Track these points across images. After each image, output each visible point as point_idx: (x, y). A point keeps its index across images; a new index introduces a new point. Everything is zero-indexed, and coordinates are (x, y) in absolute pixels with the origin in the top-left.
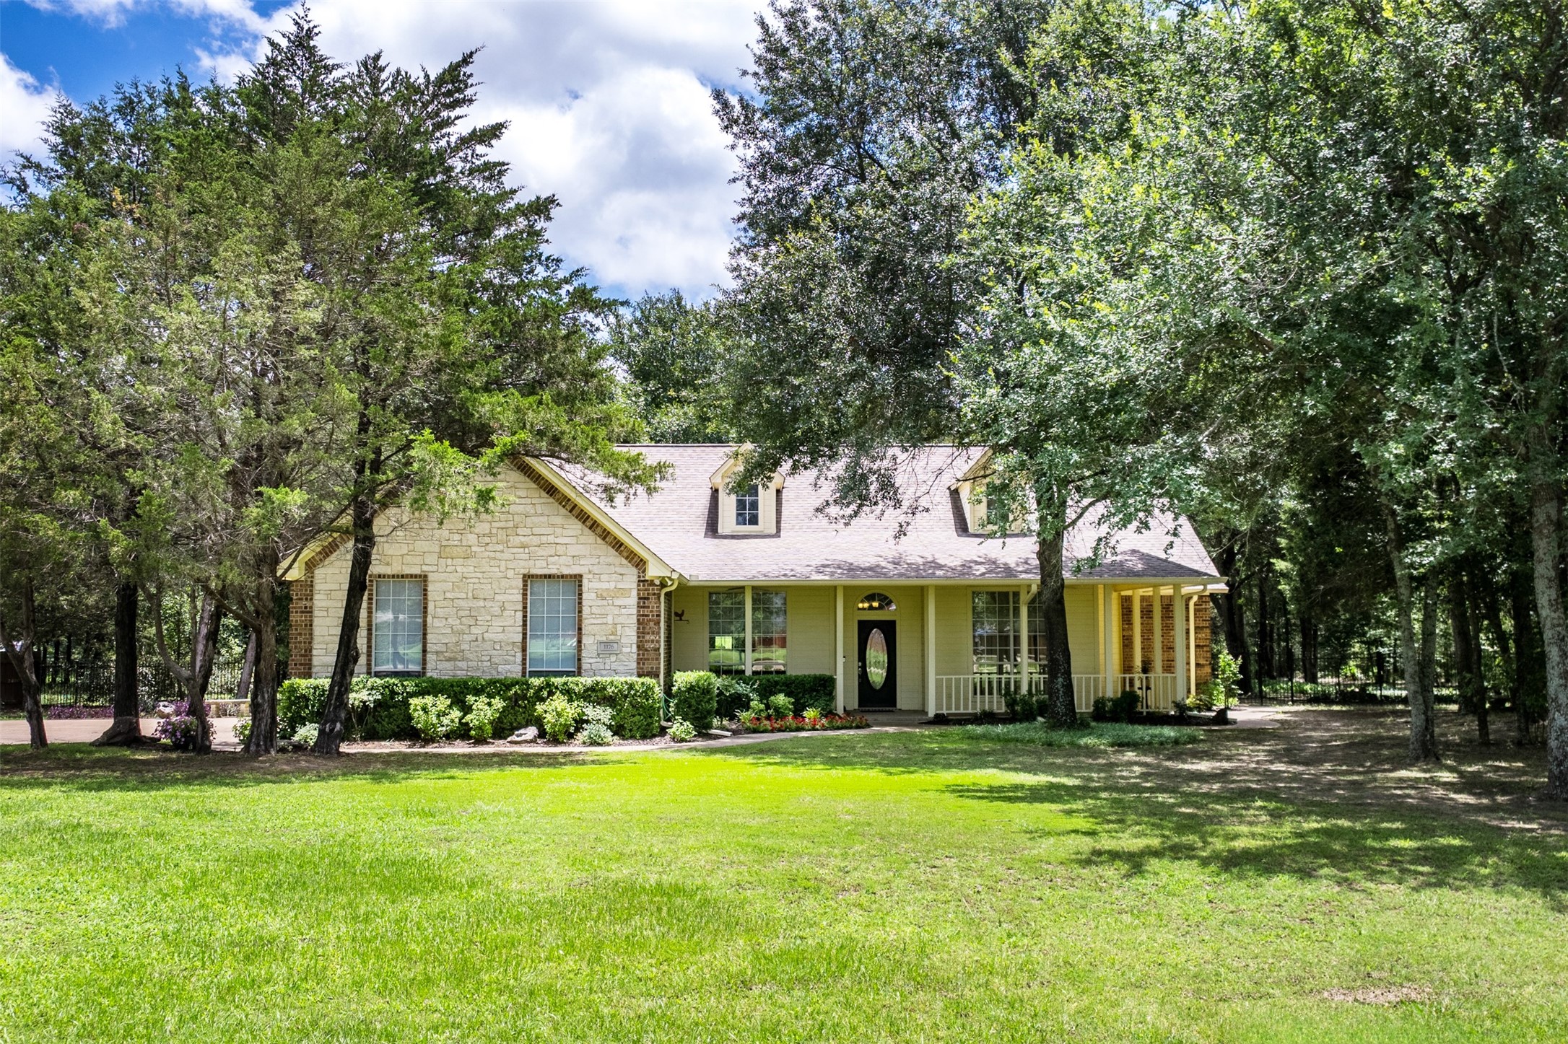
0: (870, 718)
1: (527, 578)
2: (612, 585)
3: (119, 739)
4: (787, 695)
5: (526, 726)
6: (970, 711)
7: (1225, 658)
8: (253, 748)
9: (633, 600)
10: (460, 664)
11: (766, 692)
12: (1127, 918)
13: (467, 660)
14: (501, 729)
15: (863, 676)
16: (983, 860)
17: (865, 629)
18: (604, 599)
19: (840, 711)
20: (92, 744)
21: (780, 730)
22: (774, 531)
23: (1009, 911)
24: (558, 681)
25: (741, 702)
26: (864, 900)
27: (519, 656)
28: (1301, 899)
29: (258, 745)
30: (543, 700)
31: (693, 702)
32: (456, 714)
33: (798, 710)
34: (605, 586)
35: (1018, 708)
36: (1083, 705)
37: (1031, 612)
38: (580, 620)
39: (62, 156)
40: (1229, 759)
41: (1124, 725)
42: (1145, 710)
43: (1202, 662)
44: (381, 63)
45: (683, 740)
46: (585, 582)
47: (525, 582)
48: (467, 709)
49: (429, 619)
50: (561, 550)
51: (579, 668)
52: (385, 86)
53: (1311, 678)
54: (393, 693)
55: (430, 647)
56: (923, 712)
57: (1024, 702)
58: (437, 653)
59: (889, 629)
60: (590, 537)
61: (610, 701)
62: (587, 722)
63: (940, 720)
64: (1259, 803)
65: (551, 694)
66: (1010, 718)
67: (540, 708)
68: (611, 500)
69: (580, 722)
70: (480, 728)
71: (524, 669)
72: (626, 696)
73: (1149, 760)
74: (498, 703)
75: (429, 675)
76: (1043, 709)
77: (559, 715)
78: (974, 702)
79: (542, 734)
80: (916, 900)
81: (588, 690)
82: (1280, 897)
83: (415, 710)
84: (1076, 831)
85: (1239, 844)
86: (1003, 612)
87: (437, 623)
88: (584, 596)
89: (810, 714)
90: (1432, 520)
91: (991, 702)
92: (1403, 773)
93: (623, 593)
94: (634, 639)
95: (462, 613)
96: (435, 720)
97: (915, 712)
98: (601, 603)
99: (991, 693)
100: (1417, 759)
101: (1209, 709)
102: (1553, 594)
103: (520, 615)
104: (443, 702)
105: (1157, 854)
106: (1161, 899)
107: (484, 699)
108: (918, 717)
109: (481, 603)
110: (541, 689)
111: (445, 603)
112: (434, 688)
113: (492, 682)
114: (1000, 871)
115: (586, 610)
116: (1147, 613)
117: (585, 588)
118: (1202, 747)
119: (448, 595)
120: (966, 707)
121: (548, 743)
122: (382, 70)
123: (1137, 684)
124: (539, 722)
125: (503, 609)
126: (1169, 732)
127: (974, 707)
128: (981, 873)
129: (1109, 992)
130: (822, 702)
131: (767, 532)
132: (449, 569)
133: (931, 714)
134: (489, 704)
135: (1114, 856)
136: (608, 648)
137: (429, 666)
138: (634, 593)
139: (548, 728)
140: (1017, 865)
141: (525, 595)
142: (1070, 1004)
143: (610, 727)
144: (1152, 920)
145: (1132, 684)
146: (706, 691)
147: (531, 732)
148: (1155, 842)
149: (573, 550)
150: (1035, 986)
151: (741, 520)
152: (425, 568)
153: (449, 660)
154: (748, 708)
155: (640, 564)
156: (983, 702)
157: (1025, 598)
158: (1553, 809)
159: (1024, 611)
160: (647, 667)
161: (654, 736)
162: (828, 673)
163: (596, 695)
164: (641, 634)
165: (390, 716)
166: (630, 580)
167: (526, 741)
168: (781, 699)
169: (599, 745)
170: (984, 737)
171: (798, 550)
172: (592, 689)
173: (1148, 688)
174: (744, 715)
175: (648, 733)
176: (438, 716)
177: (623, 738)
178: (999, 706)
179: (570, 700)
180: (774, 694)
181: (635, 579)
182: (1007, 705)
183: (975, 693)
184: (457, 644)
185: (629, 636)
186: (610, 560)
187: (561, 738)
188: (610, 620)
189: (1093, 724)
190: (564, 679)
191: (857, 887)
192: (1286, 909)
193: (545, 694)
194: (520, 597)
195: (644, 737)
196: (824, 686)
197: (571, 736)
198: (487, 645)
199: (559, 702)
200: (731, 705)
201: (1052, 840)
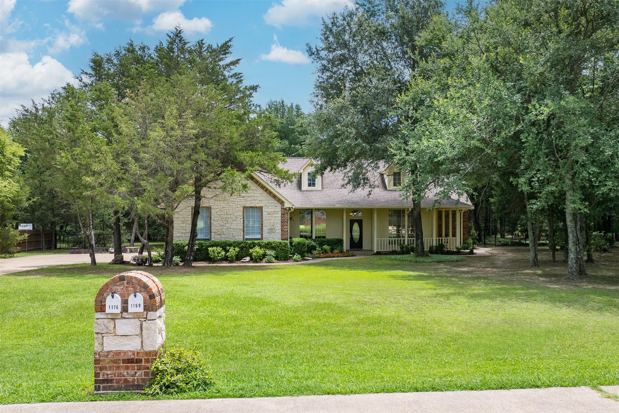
0: (355, 252)
1: (245, 208)
2: (273, 210)
3: (118, 262)
4: (328, 245)
5: (246, 257)
6: (388, 250)
7: (473, 231)
8: (166, 265)
9: (279, 215)
10: (222, 236)
11: (321, 244)
12: (448, 310)
13: (225, 235)
14: (238, 258)
15: (352, 238)
16: (407, 296)
17: (352, 222)
18: (270, 214)
19: (345, 251)
20: (109, 264)
21: (327, 257)
22: (321, 189)
23: (417, 308)
24: (256, 242)
25: (314, 248)
26: (379, 306)
27: (242, 233)
28: (492, 305)
29: (168, 264)
30: (252, 248)
31: (300, 248)
32: (223, 253)
33: (332, 250)
34: (270, 210)
35: (404, 249)
36: (426, 249)
37: (409, 216)
38: (262, 222)
39: (94, 69)
40: (473, 267)
41: (440, 255)
42: (446, 250)
43: (465, 232)
44: (203, 42)
45: (297, 261)
46: (264, 209)
47: (244, 209)
48: (227, 251)
49: (212, 221)
50: (255, 198)
51: (262, 237)
52: (205, 49)
53: (503, 236)
54: (202, 246)
55: (212, 231)
56: (372, 250)
57: (407, 247)
58: (215, 232)
59: (360, 223)
60: (265, 194)
61: (273, 248)
62: (266, 255)
63: (378, 253)
64: (482, 281)
65: (254, 246)
66: (402, 253)
67: (251, 251)
68: (279, 185)
69: (264, 255)
70: (231, 257)
71: (244, 238)
72: (279, 247)
73: (448, 267)
74: (237, 249)
75: (212, 240)
76: (412, 250)
77: (258, 253)
78: (389, 247)
79: (252, 259)
80: (393, 306)
81: (266, 245)
82: (486, 305)
83: (211, 251)
84: (431, 288)
85: (475, 292)
86: (399, 216)
87: (215, 223)
88: (263, 213)
89: (335, 251)
90: (537, 193)
91: (395, 247)
92: (527, 271)
93: (276, 212)
94: (280, 228)
95: (223, 219)
96: (217, 255)
97: (369, 250)
98: (269, 216)
99: (395, 244)
100: (532, 266)
101: (467, 249)
102: (571, 218)
103: (242, 220)
104: (219, 249)
105: (454, 294)
106: (456, 306)
107: (232, 248)
108: (371, 252)
109: (229, 216)
110: (250, 244)
111: (218, 216)
112: (216, 245)
113: (235, 242)
114: (412, 299)
115: (264, 218)
116: (447, 216)
117: (264, 211)
118: (465, 263)
119: (218, 213)
120: (387, 249)
121: (254, 262)
122: (203, 44)
123: (443, 241)
124: (250, 255)
125: (236, 217)
126: (454, 257)
127: (389, 249)
128: (408, 299)
129: (445, 325)
130: (339, 248)
131: (318, 189)
132: (219, 204)
133: (375, 251)
134: (234, 250)
135: (442, 295)
136: (272, 231)
137: (212, 237)
138: (280, 212)
139: (253, 257)
140: (417, 297)
141: (244, 213)
142: (436, 328)
143: (274, 257)
144: (454, 310)
145: (442, 241)
146: (304, 245)
147: (248, 259)
148: (453, 291)
149: (259, 198)
150: (427, 324)
151: (310, 185)
152: (210, 204)
153: (219, 235)
154: (315, 250)
155: (282, 203)
156: (392, 247)
157: (407, 213)
158: (568, 282)
159: (406, 217)
160: (284, 237)
161: (288, 260)
162: (341, 238)
163: (268, 246)
164: (282, 226)
165: (201, 253)
166: (278, 208)
167: (247, 262)
168: (326, 247)
169: (271, 262)
170: (395, 259)
171: (330, 196)
172: (267, 244)
173: (447, 242)
174: (315, 252)
175: (286, 259)
176: (218, 253)
177: (278, 260)
178: (398, 248)
179: (261, 248)
180: (324, 245)
181: (280, 208)
182: (401, 248)
183: (389, 244)
184: (221, 229)
185: (278, 227)
186: (272, 201)
187: (258, 260)
188: (272, 221)
189: (430, 255)
190: (258, 241)
191: (376, 303)
192: (488, 308)
193: (252, 246)
194: (242, 214)
195: (285, 260)
196: (340, 242)
197: (261, 260)
198: (231, 230)
199: (257, 249)
200: (311, 249)
201: (425, 291)
